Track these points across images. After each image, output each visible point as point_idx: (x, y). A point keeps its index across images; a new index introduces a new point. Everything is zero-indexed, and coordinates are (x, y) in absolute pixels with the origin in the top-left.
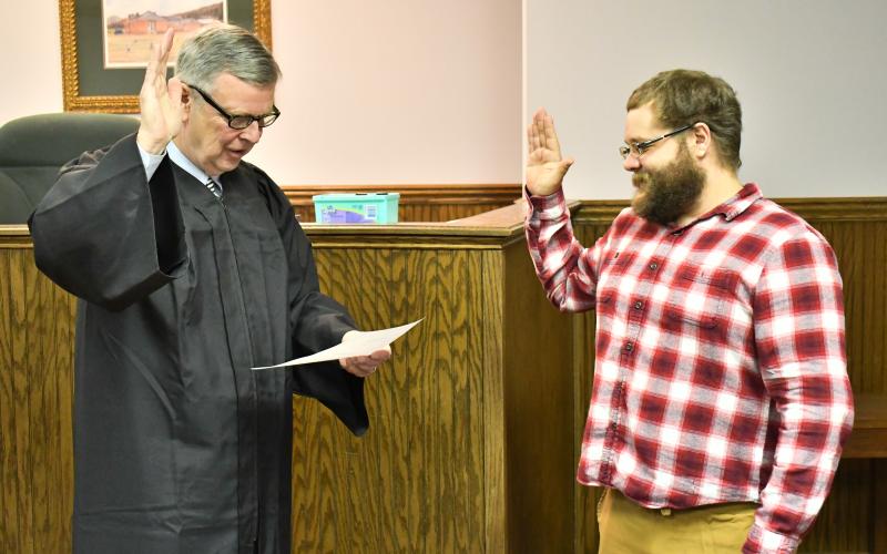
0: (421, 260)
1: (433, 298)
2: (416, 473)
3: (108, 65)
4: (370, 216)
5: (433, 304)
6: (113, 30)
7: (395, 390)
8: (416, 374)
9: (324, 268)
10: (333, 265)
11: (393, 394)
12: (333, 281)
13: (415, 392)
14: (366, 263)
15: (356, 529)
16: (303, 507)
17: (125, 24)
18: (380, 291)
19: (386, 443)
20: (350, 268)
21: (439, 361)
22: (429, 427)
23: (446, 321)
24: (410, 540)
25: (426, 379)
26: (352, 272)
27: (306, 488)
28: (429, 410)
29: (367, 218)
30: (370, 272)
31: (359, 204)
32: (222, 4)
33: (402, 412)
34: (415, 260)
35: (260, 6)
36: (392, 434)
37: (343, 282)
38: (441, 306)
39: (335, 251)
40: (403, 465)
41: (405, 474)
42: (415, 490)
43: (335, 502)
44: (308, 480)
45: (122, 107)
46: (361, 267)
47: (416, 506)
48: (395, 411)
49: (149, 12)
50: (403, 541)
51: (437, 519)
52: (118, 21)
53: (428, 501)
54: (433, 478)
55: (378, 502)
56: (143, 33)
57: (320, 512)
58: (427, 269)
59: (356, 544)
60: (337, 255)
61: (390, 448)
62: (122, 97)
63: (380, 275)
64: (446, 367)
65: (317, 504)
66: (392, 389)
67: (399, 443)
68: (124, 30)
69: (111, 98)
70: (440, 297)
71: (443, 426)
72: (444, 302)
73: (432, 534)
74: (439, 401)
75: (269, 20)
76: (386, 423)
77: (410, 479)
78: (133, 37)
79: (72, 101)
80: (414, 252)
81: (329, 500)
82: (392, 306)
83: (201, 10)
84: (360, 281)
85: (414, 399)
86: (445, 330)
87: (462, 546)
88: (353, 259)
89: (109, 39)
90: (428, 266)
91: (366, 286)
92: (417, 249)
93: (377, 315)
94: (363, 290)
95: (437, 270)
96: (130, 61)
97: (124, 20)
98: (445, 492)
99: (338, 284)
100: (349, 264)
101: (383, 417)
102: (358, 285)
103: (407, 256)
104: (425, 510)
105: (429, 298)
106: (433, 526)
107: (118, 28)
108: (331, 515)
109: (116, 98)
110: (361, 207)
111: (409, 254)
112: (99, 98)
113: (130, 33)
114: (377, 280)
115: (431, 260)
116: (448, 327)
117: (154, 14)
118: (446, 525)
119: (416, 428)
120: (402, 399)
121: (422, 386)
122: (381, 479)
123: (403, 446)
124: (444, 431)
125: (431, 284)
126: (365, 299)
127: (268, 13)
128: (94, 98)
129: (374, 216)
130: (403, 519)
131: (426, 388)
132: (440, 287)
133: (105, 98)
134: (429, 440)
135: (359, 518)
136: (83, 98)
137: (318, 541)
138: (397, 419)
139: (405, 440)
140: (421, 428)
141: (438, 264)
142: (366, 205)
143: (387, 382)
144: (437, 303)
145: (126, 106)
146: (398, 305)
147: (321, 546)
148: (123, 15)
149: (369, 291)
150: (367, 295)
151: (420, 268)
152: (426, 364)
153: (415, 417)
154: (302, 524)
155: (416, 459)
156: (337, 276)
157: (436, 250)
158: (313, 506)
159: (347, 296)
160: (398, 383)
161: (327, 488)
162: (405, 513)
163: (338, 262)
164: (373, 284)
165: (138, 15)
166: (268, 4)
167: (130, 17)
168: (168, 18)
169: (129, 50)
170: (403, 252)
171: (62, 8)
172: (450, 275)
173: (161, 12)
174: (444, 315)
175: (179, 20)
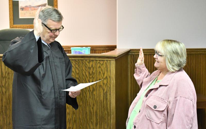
0: (96, 63)
1: (99, 71)
2: (95, 111)
3: (20, 17)
4: (84, 52)
5: (99, 72)
6: (21, 10)
7: (90, 92)
8: (95, 88)
9: (74, 64)
10: (76, 64)
11: (90, 93)
12: (76, 67)
13: (95, 93)
14: (83, 63)
15: (81, 124)
16: (68, 119)
17: (24, 8)
18: (87, 69)
19: (88, 104)
20: (80, 64)
21: (100, 86)
22: (98, 101)
23: (102, 77)
24: (93, 127)
25: (97, 90)
26: (80, 65)
27: (69, 115)
28: (98, 97)
30: (85, 65)
31: (81, 50)
32: (46, 4)
33: (92, 97)
35: (55, 4)
36: (89, 102)
37: (78, 68)
38: (101, 73)
39: (76, 60)
40: (92, 110)
41: (92, 112)
42: (94, 115)
43: (76, 118)
44: (70, 113)
45: (23, 27)
46: (82, 64)
47: (95, 119)
48: (90, 97)
49: (30, 5)
51: (100, 122)
52: (22, 7)
53: (98, 118)
54: (99, 112)
55: (86, 118)
56: (28, 10)
57: (72, 120)
58: (97, 65)
59: (81, 128)
60: (77, 61)
61: (89, 105)
62: (23, 25)
63: (87, 66)
64: (102, 87)
65: (72, 118)
66: (89, 92)
67: (91, 104)
68: (24, 9)
69: (21, 25)
70: (101, 71)
71: (101, 101)
72: (101, 72)
73: (98, 126)
74: (100, 95)
76: (88, 100)
77: (93, 113)
79: (12, 26)
80: (94, 61)
81: (75, 117)
82: (89, 73)
83: (42, 5)
84: (82, 67)
85: (94, 94)
87: (105, 128)
88: (80, 62)
89: (20, 11)
90: (98, 64)
91: (83, 68)
92: (95, 60)
93: (86, 75)
94: (83, 69)
95: (100, 65)
96: (25, 17)
97: (24, 7)
98: (102, 116)
99: (77, 68)
100: (79, 63)
101: (87, 98)
102: (82, 68)
103: (93, 62)
104: (97, 120)
105: (98, 71)
106: (98, 124)
107: (22, 9)
108: (75, 121)
109: (22, 25)
110: (82, 50)
112: (18, 25)
113: (25, 10)
114: (86, 67)
115: (98, 62)
116: (102, 78)
118: (102, 124)
119: (95, 101)
120: (92, 94)
121: (96, 91)
122: (87, 113)
123: (92, 105)
124: (101, 102)
125: (98, 68)
126: (83, 71)
128: (17, 25)
130: (92, 122)
131: (97, 92)
132: (100, 69)
134: (98, 104)
135: (82, 122)
136: (14, 25)
137: (72, 127)
138: (90, 99)
140: (96, 101)
141: (100, 63)
142: (83, 50)
143: (88, 90)
144: (100, 72)
145: (24, 27)
146: (91, 73)
148: (24, 6)
149: (84, 69)
150: (84, 71)
151: (96, 64)
152: (97, 86)
153: (95, 98)
154: (68, 123)
155: (95, 108)
156: (77, 66)
157: (100, 60)
158: (71, 119)
159: (79, 71)
160: (91, 91)
161: (74, 115)
162: (92, 121)
163: (77, 63)
164: (85, 68)
165: (27, 6)
166: (57, 4)
167: (25, 6)
168: (34, 7)
169: (25, 14)
170: (92, 61)
171: (9, 4)
172: (103, 66)
173: (32, 5)
174: (101, 75)
175: (36, 7)
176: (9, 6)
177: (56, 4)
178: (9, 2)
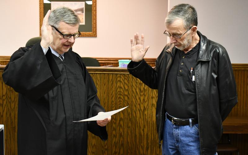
2: (146, 134)
7: (141, 112)
8: (146, 108)
9: (123, 79)
10: (125, 78)
11: (140, 113)
12: (124, 83)
13: (146, 113)
14: (134, 78)
15: (129, 149)
16: (115, 142)
18: (137, 85)
19: (138, 126)
20: (129, 79)
21: (152, 104)
22: (149, 122)
23: (155, 94)
24: (143, 151)
25: (149, 109)
26: (130, 80)
27: (116, 137)
28: (149, 117)
30: (135, 81)
32: (83, 8)
33: (142, 118)
35: (93, 9)
36: (139, 123)
37: (127, 83)
39: (125, 75)
40: (142, 132)
41: (142, 134)
42: (145, 138)
43: (123, 141)
44: (116, 136)
46: (132, 79)
47: (145, 143)
48: (140, 117)
50: (142, 152)
51: (151, 146)
53: (149, 142)
54: (150, 135)
55: (135, 141)
57: (119, 144)
59: (129, 153)
60: (126, 76)
61: (139, 127)
63: (137, 81)
64: (155, 106)
65: (119, 142)
66: (140, 111)
67: (141, 126)
71: (153, 121)
73: (149, 150)
74: (152, 115)
75: (96, 13)
76: (138, 121)
77: (144, 135)
81: (122, 141)
82: (140, 90)
83: (78, 9)
84: (132, 83)
85: (145, 114)
86: (155, 96)
87: (157, 153)
88: (130, 77)
91: (133, 84)
93: (136, 92)
94: (133, 85)
98: (153, 139)
99: (126, 83)
100: (129, 78)
101: (137, 119)
102: (131, 84)
104: (147, 143)
106: (150, 148)
108: (122, 145)
114: (136, 83)
116: (155, 95)
118: (153, 148)
119: (146, 122)
120: (142, 114)
121: (148, 111)
122: (136, 135)
123: (142, 127)
124: (153, 123)
126: (133, 88)
127: (96, 10)
130: (142, 146)
131: (149, 111)
134: (149, 125)
135: (130, 146)
137: (118, 152)
138: (141, 119)
139: (143, 125)
140: (147, 122)
143: (138, 109)
146: (142, 89)
147: (119, 153)
149: (134, 85)
150: (134, 87)
152: (149, 105)
153: (146, 119)
154: (114, 147)
155: (146, 130)
156: (126, 81)
158: (117, 142)
159: (128, 86)
160: (141, 110)
161: (122, 137)
162: (142, 145)
163: (126, 78)
164: (135, 84)
166: (96, 8)
171: (40, 8)
174: (154, 92)
176: (40, 10)
177: (95, 8)
178: (40, 6)
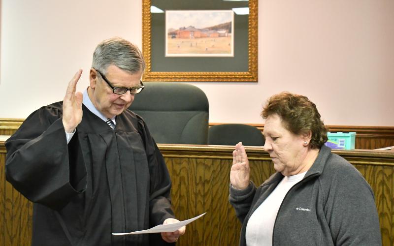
0: (374, 172)
1: (380, 193)
3: (168, 54)
4: (340, 145)
5: (380, 196)
6: (171, 36)
17: (177, 33)
23: (388, 207)
29: (339, 146)
31: (334, 138)
32: (231, 23)
34: (370, 171)
35: (252, 24)
38: (385, 198)
45: (174, 78)
49: (191, 26)
52: (173, 31)
56: (187, 38)
58: (378, 177)
62: (174, 73)
64: (387, 233)
68: (176, 36)
69: (168, 73)
70: (385, 193)
72: (387, 196)
75: (257, 32)
78: (182, 40)
79: (147, 75)
80: (370, 167)
83: (219, 25)
86: (387, 211)
89: (168, 40)
90: (378, 174)
92: (372, 165)
95: (383, 178)
96: (180, 53)
97: (177, 31)
103: (366, 169)
105: (378, 193)
107: (174, 35)
109: (171, 73)
110: (336, 140)
111: (367, 167)
112: (162, 73)
113: (180, 38)
115: (380, 172)
116: (389, 210)
117: (194, 27)
125: (379, 185)
127: (256, 28)
128: (159, 73)
129: (343, 145)
132: (385, 187)
133: (165, 73)
136: (152, 73)
141: (384, 174)
142: (339, 139)
144: (383, 196)
145: (176, 78)
148: (176, 28)
151: (373, 176)
157: (383, 166)
165: (184, 28)
166: (257, 23)
167: (180, 29)
168: (201, 30)
169: (179, 47)
170: (364, 166)
171: (144, 24)
172: (391, 180)
173: (197, 27)
174: (387, 204)
175: (207, 31)
177: (254, 23)
178: (143, 19)
